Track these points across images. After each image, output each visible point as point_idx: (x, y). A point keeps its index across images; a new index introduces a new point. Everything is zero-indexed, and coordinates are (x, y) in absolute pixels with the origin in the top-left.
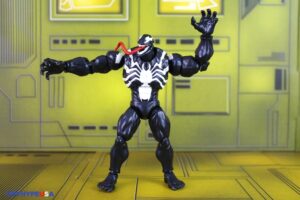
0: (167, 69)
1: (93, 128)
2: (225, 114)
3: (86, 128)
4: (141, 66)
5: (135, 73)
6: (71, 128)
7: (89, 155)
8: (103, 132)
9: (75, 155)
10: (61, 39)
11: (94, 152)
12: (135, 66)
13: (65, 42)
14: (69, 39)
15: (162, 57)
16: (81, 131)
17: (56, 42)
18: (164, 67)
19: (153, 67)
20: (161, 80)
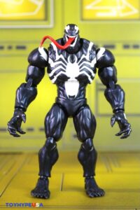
18: (91, 59)
19: (79, 59)
20: (90, 74)
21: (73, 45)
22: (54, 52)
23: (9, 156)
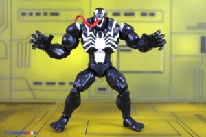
0: (118, 36)
1: (53, 84)
3: (48, 83)
5: (91, 41)
6: (36, 83)
7: (50, 105)
10: (27, 12)
12: (91, 35)
13: (31, 14)
14: (34, 12)
15: (114, 26)
16: (44, 86)
17: (24, 14)
18: (115, 34)
19: (105, 35)
20: (113, 46)
21: (100, 26)
22: (86, 29)
23: (44, 105)
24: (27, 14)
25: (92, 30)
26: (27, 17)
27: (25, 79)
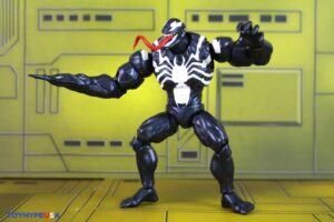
0: (209, 59)
1: (101, 144)
2: (294, 124)
3: (91, 144)
4: (172, 62)
5: (165, 72)
6: (68, 143)
7: (95, 183)
8: (116, 150)
9: (74, 183)
10: (54, 14)
11: (102, 179)
12: (165, 62)
13: (60, 18)
15: (199, 46)
16: (84, 148)
17: (48, 18)
19: (187, 60)
22: (158, 53)
24: (54, 18)
25: (166, 55)
26: (54, 24)
27: (50, 135)
